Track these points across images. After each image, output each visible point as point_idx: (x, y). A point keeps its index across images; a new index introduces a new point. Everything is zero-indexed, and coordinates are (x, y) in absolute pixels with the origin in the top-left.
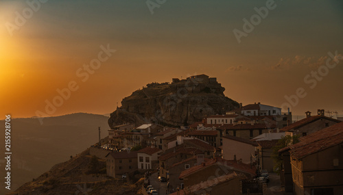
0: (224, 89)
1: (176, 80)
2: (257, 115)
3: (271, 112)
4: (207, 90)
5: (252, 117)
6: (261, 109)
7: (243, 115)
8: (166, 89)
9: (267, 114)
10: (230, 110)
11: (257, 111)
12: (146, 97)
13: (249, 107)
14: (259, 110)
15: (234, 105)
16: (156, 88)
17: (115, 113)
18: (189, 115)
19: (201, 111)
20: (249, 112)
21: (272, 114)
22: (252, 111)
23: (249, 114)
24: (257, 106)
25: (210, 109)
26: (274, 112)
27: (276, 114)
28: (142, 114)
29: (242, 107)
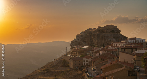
0: (120, 31)
1: (99, 27)
2: (135, 42)
3: (141, 41)
4: (113, 31)
5: (133, 43)
6: (137, 40)
7: (128, 42)
8: (95, 31)
9: (139, 42)
10: (123, 40)
11: (135, 41)
12: (87, 34)
13: (132, 39)
14: (136, 40)
15: (125, 38)
16: (91, 31)
17: (73, 41)
18: (105, 42)
19: (110, 40)
21: (141, 42)
22: (133, 41)
23: (131, 42)
24: (135, 39)
25: (114, 40)
26: (142, 41)
27: (143, 42)
28: (85, 42)
29: (128, 39)
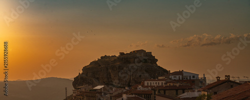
0: (157, 60)
1: (122, 54)
2: (181, 79)
3: (192, 77)
4: (146, 61)
5: (177, 80)
6: (184, 75)
7: (171, 79)
8: (115, 60)
9: (189, 79)
10: (162, 76)
11: (181, 76)
12: (100, 66)
13: (176, 73)
14: (182, 75)
15: (165, 72)
16: (107, 60)
17: (77, 77)
18: (131, 79)
19: (140, 76)
20: (175, 77)
21: (192, 78)
22: (178, 77)
23: (175, 79)
24: (181, 73)
25: (147, 75)
26: (194, 77)
27: (195, 79)
28: (98, 78)
29: (170, 73)
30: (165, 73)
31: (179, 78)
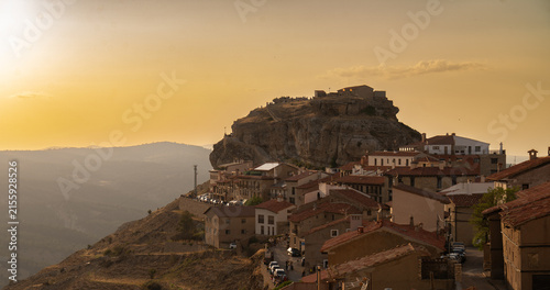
0: (397, 110)
1: (320, 94)
2: (449, 153)
3: (473, 149)
4: (370, 110)
5: (441, 156)
6: (456, 144)
7: (426, 152)
8: (304, 107)
9: (466, 153)
10: (407, 145)
11: (449, 147)
12: (272, 119)
13: (438, 140)
14: (453, 144)
15: (413, 136)
16: (286, 106)
17: (220, 143)
18: (340, 150)
19: (359, 144)
20: (435, 148)
21: (473, 152)
22: (442, 147)
23: (437, 151)
24: (449, 139)
25: (374, 142)
26: (478, 149)
27: (481, 153)
28: (265, 147)
29: (426, 140)
30: (415, 140)
31: (446, 151)
